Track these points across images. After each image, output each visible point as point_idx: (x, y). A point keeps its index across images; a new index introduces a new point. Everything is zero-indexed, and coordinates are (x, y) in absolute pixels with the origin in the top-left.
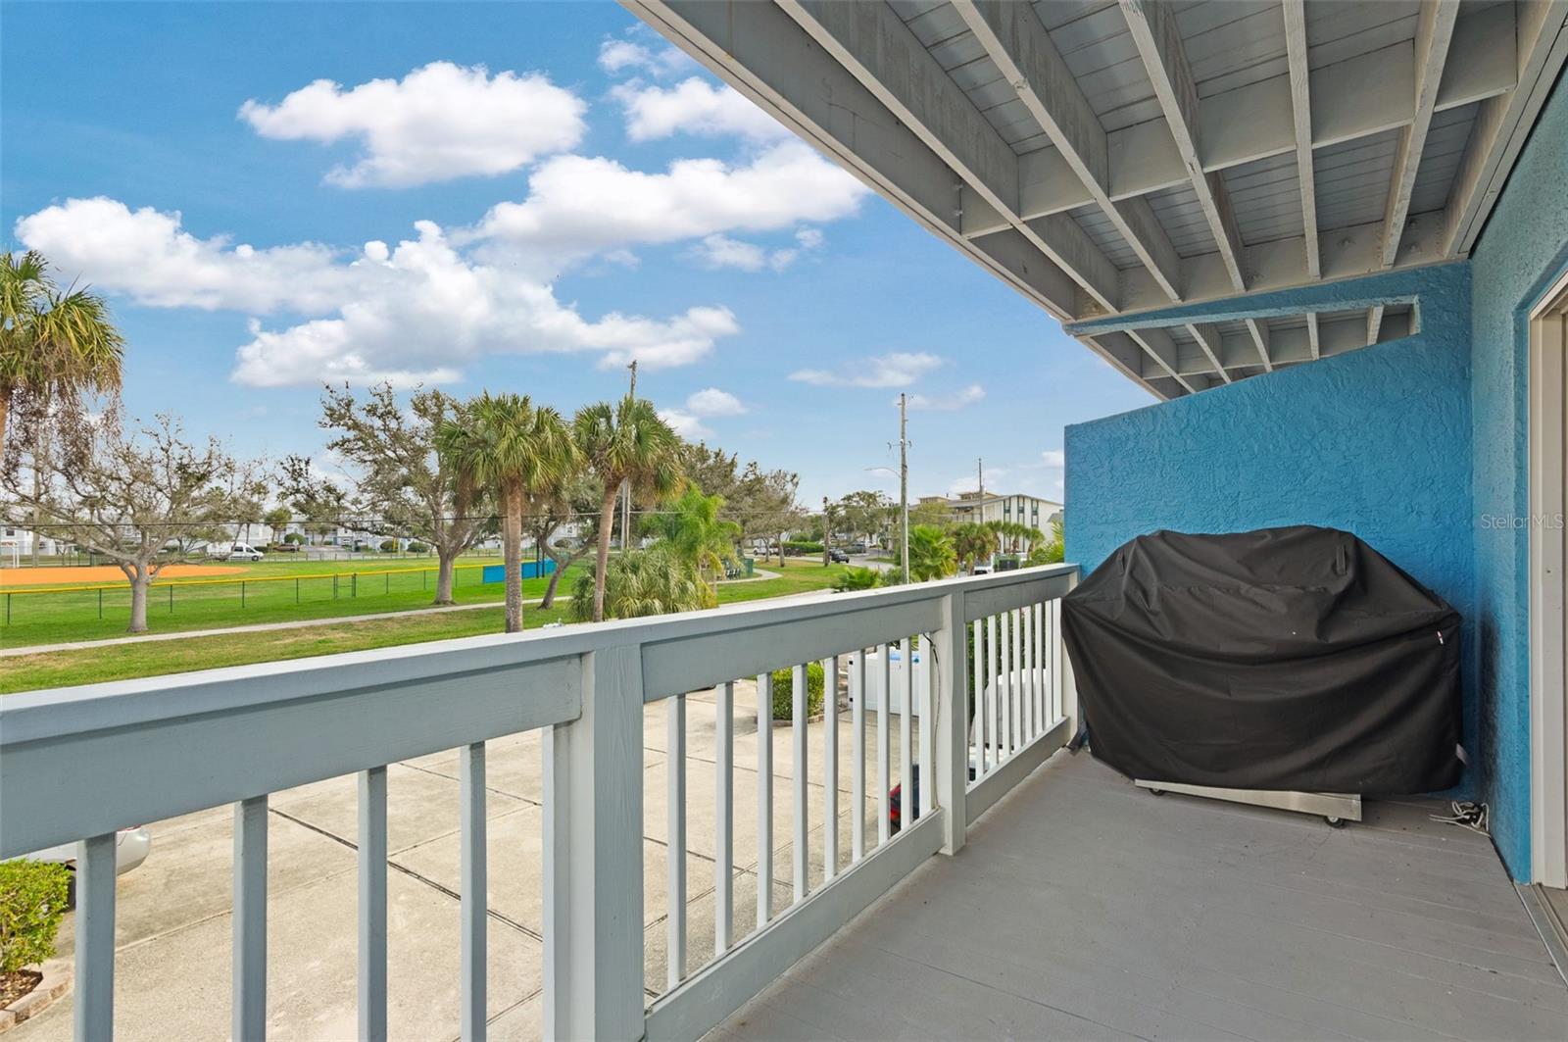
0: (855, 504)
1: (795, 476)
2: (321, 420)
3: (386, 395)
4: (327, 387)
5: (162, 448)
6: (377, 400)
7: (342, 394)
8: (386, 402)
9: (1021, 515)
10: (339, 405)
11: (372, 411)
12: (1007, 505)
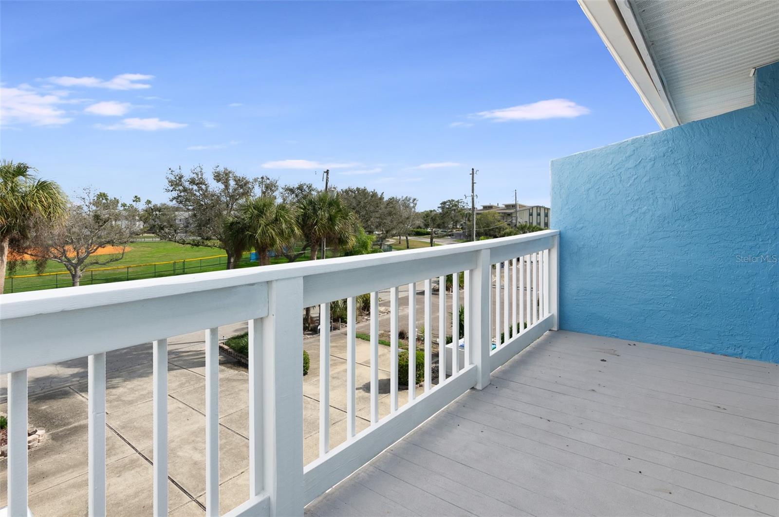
0: (447, 206)
1: (414, 200)
2: (166, 188)
3: (199, 173)
4: (170, 169)
5: (86, 205)
6: (195, 176)
7: (177, 172)
8: (200, 176)
9: (539, 217)
10: (176, 178)
11: (192, 182)
12: (531, 211)
